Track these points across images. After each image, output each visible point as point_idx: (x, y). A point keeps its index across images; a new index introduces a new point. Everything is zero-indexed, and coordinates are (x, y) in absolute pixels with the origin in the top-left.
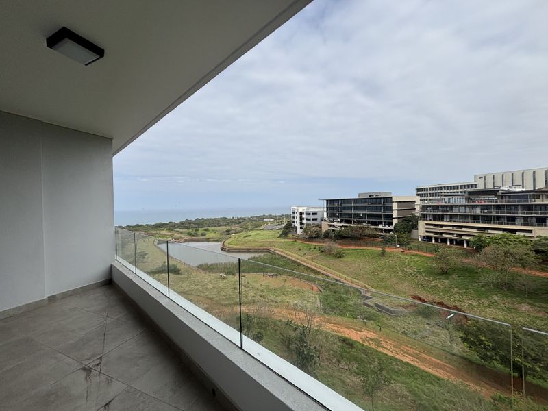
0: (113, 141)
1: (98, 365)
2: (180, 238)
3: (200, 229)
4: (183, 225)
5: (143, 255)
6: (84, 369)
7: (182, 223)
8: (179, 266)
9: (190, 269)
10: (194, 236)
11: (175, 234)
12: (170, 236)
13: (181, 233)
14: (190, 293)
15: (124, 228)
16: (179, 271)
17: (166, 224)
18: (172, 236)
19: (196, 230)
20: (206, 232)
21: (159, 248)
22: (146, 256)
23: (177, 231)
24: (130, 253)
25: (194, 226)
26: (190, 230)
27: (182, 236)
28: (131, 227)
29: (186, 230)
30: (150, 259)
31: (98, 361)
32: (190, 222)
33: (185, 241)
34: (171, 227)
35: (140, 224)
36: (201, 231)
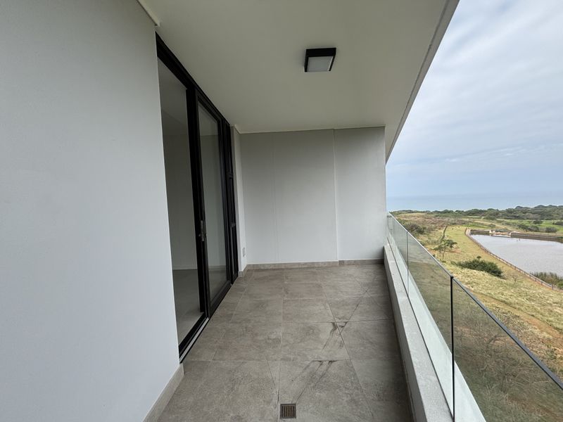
0: (386, 128)
1: (342, 327)
2: (506, 230)
3: (544, 222)
4: (511, 214)
5: (451, 244)
6: (333, 324)
7: (510, 211)
8: (499, 266)
9: (519, 274)
10: (530, 230)
11: (497, 225)
12: (490, 226)
13: (508, 224)
14: (517, 306)
15: (432, 213)
16: (500, 273)
17: (485, 211)
18: (492, 226)
19: (535, 223)
20: (556, 227)
21: (471, 239)
22: (454, 246)
23: (500, 222)
24: (436, 239)
25: (532, 216)
26: (525, 222)
27: (509, 228)
28: (439, 212)
29: (517, 221)
30: (460, 249)
31: (343, 324)
32: (525, 211)
33: (514, 236)
34: (493, 215)
35: (449, 210)
36: (546, 224)
